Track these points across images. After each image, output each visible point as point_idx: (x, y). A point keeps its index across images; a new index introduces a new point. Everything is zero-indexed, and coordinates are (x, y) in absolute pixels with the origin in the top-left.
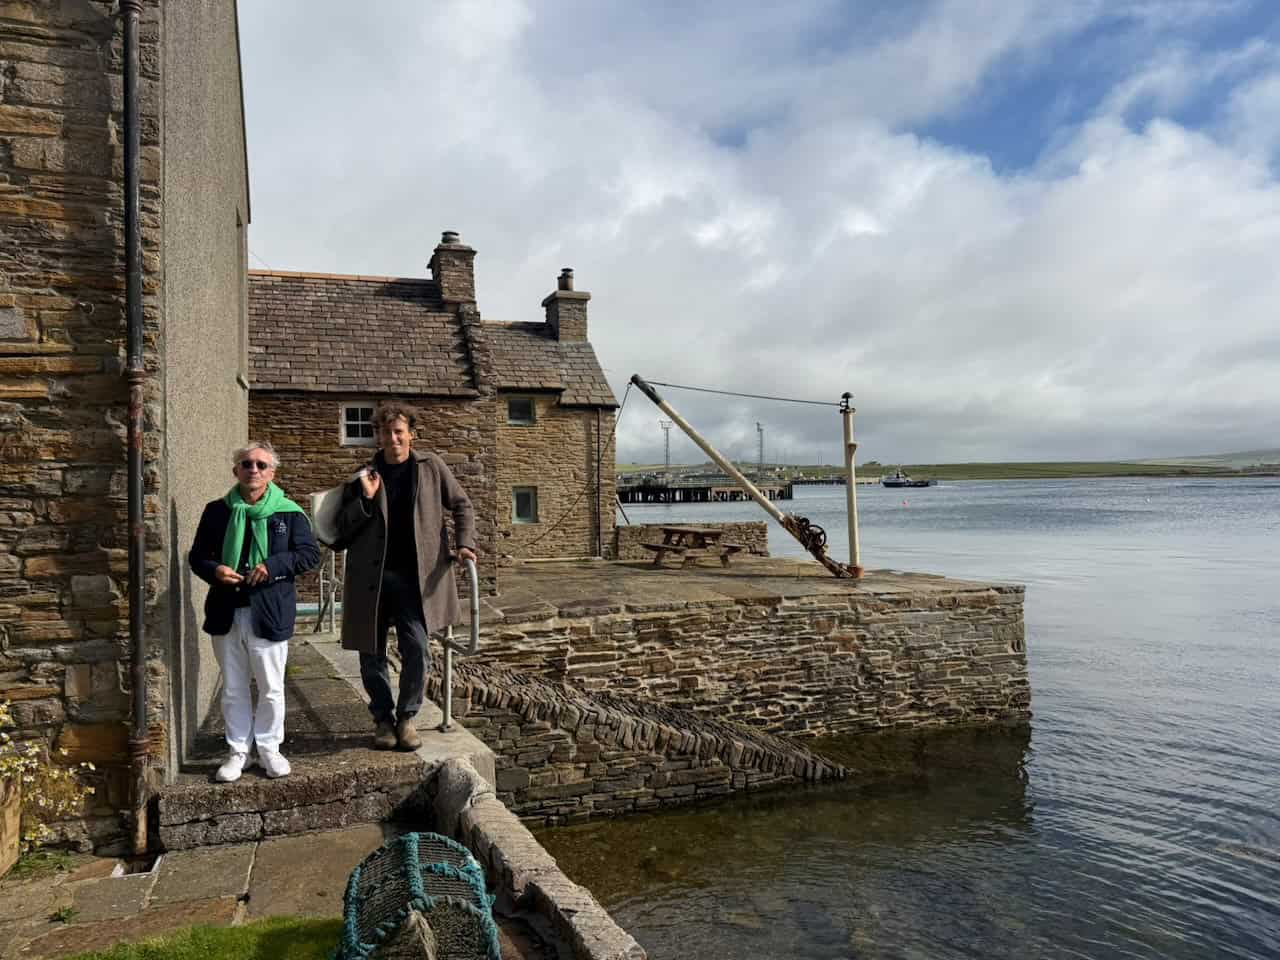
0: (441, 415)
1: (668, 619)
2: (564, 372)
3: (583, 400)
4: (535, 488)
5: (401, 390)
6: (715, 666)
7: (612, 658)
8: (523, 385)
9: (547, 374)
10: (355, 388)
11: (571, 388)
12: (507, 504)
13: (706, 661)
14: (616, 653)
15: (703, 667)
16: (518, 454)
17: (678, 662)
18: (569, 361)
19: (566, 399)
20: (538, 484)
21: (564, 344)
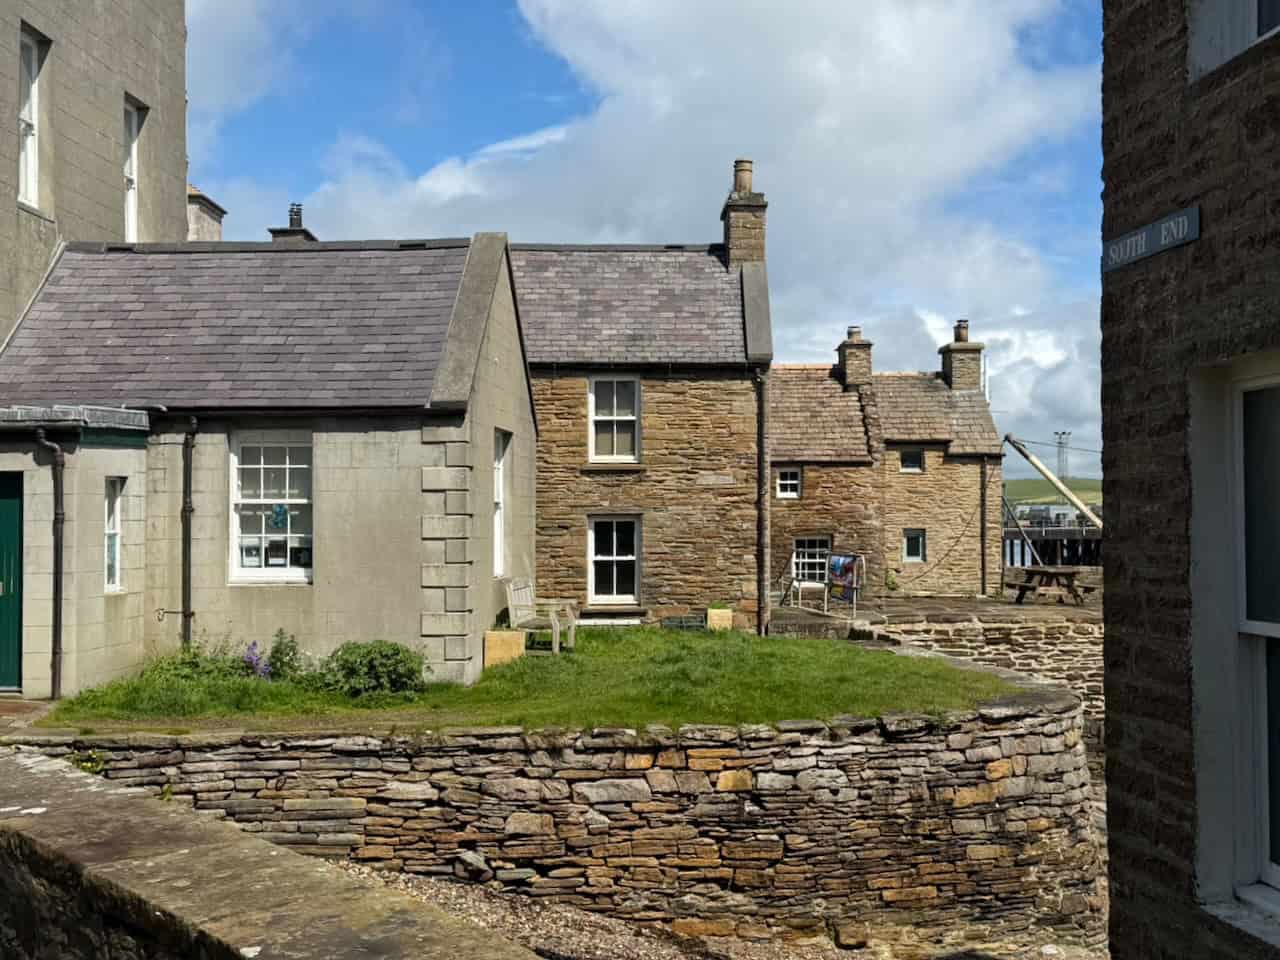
0: (846, 476)
1: (1011, 629)
2: (955, 422)
3: (969, 450)
4: (924, 530)
5: (817, 459)
6: (1049, 667)
7: (965, 654)
8: (915, 437)
9: (937, 426)
10: (786, 459)
11: (959, 438)
12: (898, 545)
13: (1042, 664)
14: (968, 650)
15: (1038, 667)
16: (910, 499)
17: (1018, 662)
18: (961, 410)
19: (954, 449)
20: (926, 526)
21: (957, 393)
